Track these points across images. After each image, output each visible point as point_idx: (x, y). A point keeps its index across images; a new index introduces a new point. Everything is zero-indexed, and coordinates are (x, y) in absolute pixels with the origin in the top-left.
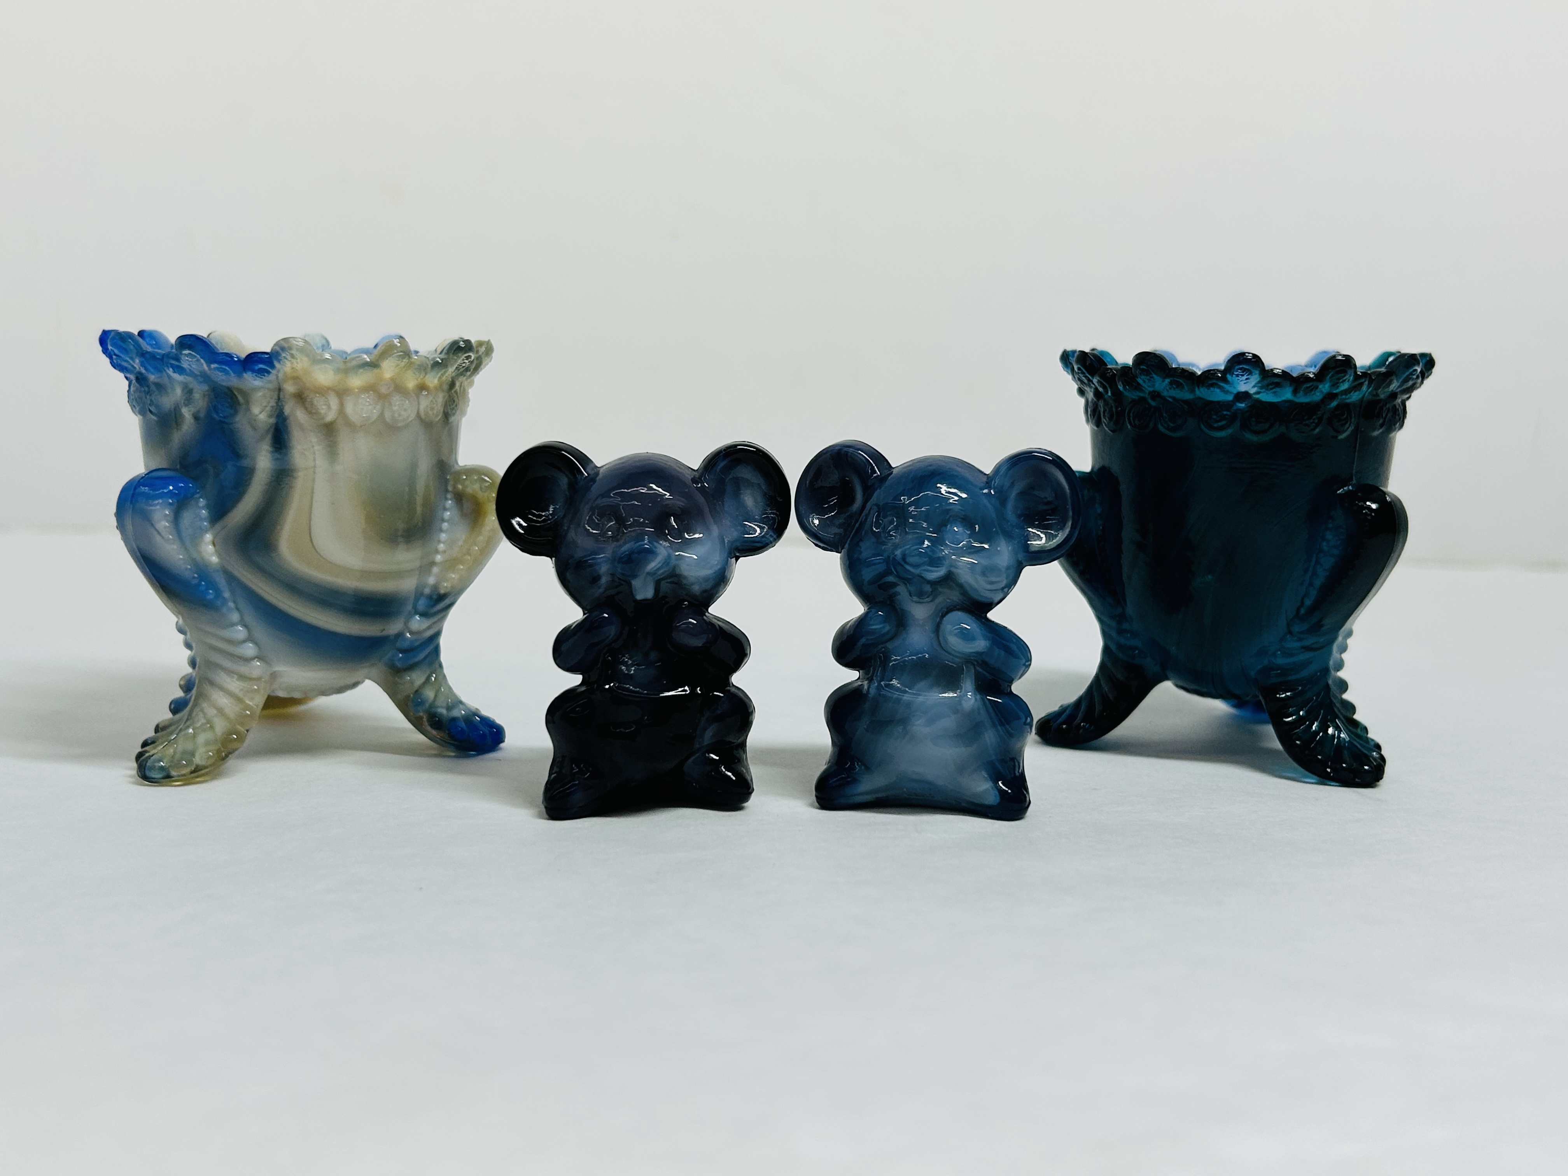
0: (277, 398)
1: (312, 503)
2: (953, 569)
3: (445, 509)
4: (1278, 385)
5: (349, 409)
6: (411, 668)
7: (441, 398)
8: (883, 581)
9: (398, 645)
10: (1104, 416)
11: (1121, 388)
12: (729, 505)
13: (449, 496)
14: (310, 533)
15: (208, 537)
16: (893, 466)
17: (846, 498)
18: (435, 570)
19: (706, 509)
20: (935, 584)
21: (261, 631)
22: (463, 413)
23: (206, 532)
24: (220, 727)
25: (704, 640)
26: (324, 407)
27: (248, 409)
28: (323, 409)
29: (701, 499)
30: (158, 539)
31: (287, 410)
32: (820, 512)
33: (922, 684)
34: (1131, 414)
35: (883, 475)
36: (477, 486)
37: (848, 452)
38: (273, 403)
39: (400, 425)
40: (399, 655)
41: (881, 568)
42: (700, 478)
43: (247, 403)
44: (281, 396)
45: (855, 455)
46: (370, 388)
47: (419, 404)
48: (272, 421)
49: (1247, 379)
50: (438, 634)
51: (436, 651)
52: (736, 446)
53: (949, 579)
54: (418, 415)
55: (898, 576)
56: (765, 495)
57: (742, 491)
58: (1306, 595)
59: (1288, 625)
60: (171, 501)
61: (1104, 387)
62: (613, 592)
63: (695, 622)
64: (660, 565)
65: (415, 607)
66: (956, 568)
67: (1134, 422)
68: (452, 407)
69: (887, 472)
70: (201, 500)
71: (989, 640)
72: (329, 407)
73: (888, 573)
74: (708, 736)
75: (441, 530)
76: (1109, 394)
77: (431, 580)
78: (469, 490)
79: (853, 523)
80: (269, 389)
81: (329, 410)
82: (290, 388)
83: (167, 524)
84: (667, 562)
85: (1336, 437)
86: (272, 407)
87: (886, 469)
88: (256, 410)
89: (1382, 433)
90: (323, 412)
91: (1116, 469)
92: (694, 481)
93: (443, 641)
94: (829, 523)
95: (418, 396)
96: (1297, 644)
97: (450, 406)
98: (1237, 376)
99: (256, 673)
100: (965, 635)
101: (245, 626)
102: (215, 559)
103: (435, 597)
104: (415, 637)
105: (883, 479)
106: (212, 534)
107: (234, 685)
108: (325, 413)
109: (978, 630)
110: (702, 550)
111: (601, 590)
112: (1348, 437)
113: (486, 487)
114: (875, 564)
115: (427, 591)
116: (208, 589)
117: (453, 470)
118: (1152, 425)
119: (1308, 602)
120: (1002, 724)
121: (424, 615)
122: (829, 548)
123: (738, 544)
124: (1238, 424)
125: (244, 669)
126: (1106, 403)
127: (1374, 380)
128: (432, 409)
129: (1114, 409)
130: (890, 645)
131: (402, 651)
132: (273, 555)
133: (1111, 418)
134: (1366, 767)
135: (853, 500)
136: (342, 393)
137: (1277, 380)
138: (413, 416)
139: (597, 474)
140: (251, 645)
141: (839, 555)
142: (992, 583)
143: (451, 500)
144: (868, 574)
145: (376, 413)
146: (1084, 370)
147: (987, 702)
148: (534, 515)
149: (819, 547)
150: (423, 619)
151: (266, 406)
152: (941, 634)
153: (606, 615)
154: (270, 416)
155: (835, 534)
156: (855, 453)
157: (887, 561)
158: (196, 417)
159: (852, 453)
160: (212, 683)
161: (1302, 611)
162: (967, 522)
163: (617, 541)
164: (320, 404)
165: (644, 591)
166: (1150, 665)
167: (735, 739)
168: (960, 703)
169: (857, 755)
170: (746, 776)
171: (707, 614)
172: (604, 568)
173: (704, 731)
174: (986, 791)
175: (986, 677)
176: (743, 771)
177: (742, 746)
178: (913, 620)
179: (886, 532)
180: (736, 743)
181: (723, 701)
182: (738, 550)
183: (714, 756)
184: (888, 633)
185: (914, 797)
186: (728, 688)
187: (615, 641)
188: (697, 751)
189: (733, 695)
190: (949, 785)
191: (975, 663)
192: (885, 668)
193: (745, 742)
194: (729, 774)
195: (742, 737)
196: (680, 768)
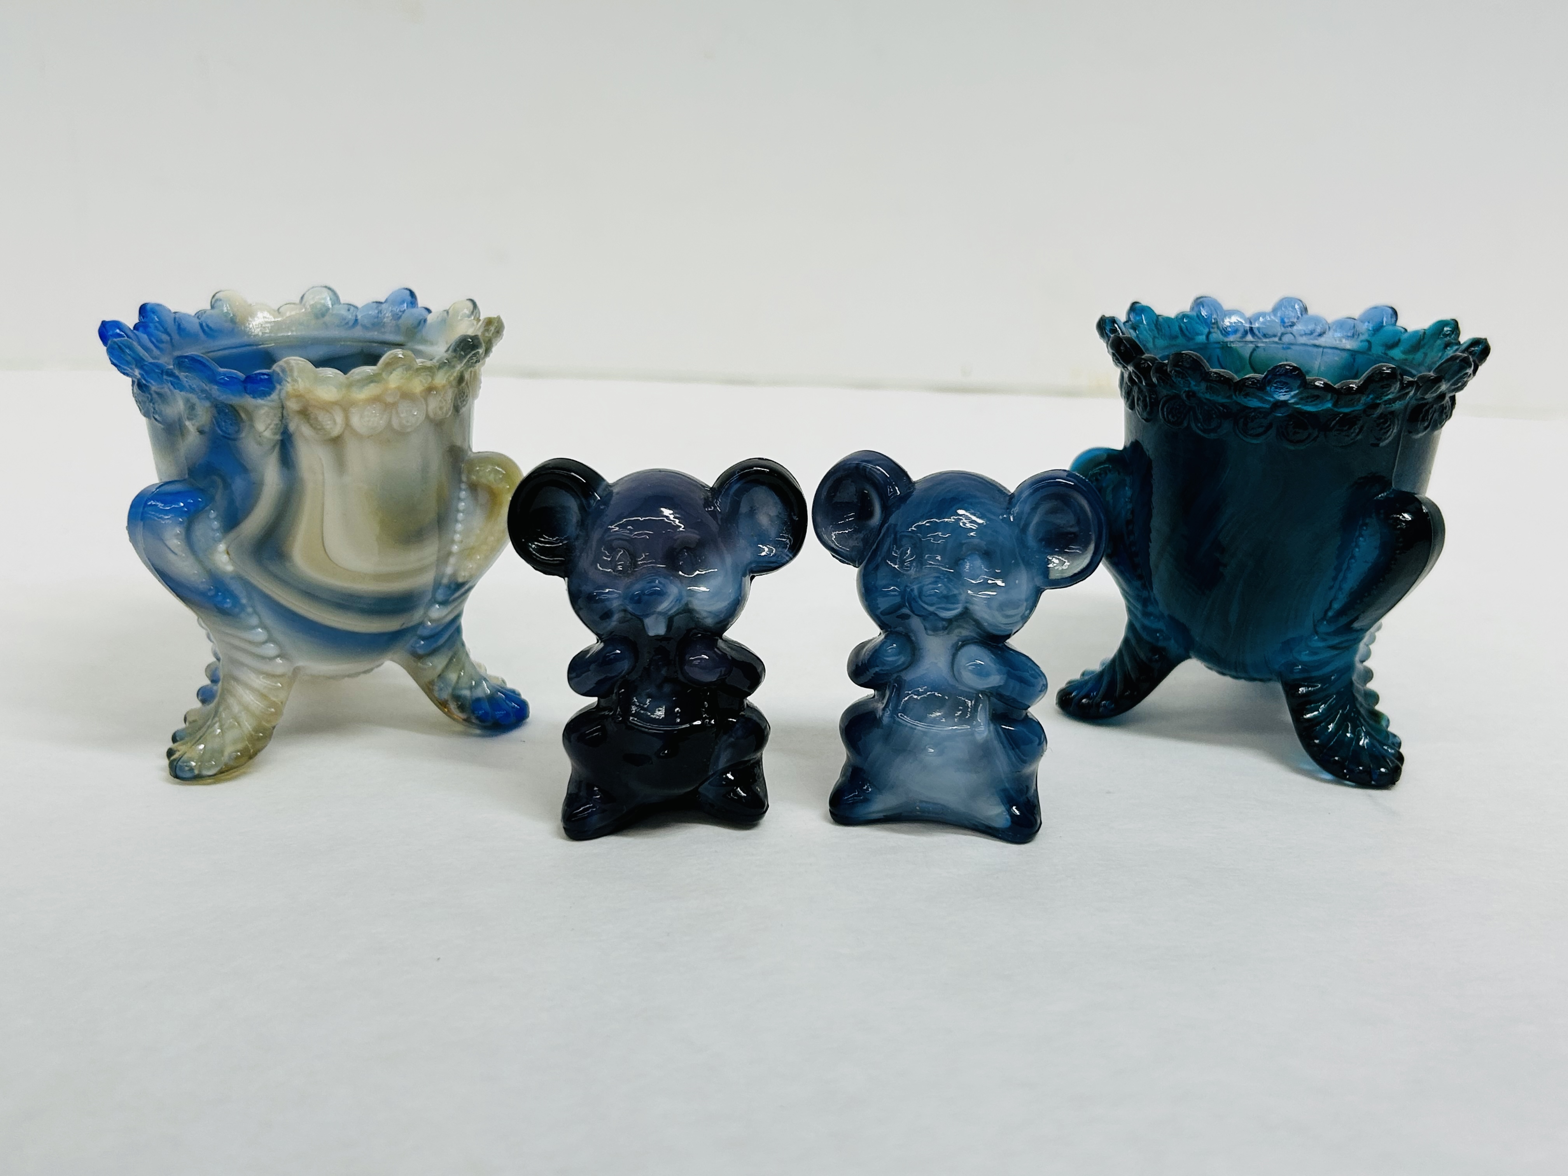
0: (280, 415)
1: (323, 515)
2: (968, 605)
3: (459, 499)
4: (1317, 397)
5: (355, 421)
6: (433, 652)
7: (450, 395)
8: (897, 613)
9: (419, 632)
10: (1138, 404)
11: (1154, 380)
12: (744, 527)
13: (463, 486)
14: (323, 543)
15: (222, 547)
17: (865, 513)
18: (452, 560)
19: (719, 537)
20: (950, 621)
21: (280, 631)
22: (475, 396)
23: (220, 541)
24: (248, 725)
25: (718, 675)
26: (329, 423)
27: (252, 426)
28: (328, 424)
30: (171, 556)
31: (292, 427)
33: (935, 715)
34: (1165, 410)
35: (904, 495)
36: (491, 477)
37: (867, 467)
38: (277, 421)
39: (409, 430)
40: (420, 642)
41: (898, 600)
42: (713, 500)
43: (251, 419)
44: (285, 413)
45: (873, 471)
46: (376, 399)
47: (427, 406)
48: (278, 437)
49: (1285, 392)
50: (458, 616)
51: (458, 630)
52: (751, 467)
53: (966, 614)
54: (427, 416)
55: (913, 610)
57: (757, 511)
58: (1335, 599)
59: (1315, 626)
60: (181, 520)
61: (1138, 378)
62: (626, 626)
63: (707, 658)
64: (673, 603)
65: (434, 596)
66: (972, 604)
67: (1168, 417)
68: (462, 399)
69: (906, 488)
70: (212, 511)
71: (1004, 674)
72: (335, 423)
73: (900, 606)
74: (723, 761)
75: (457, 521)
76: (1144, 384)
77: (449, 570)
78: (484, 481)
79: (870, 542)
80: (271, 408)
81: (334, 424)
82: (293, 405)
83: (179, 543)
84: (679, 599)
85: (1377, 445)
86: (277, 425)
87: (906, 484)
88: (260, 426)
89: (1428, 433)
90: (328, 427)
91: (1149, 447)
92: (708, 502)
93: (464, 622)
94: (848, 538)
95: (426, 400)
96: (1321, 644)
97: (460, 398)
98: (1276, 388)
99: (279, 671)
100: (980, 672)
101: (264, 627)
102: (230, 568)
103: (453, 586)
104: (434, 625)
106: (225, 543)
107: (259, 682)
108: (331, 428)
109: (992, 665)
110: (716, 582)
111: (613, 624)
112: (1390, 443)
113: (500, 479)
114: (891, 595)
115: (445, 581)
116: (225, 598)
117: (467, 458)
118: (1185, 424)
119: (1336, 606)
120: (1015, 751)
121: (444, 603)
122: (846, 561)
123: (751, 564)
124: (1272, 432)
125: (267, 667)
126: (1140, 391)
127: (1421, 386)
128: (441, 408)
129: (1148, 399)
130: (905, 675)
131: (424, 639)
132: (288, 564)
133: (1145, 406)
134: (1383, 770)
135: (870, 515)
136: (346, 406)
137: (1316, 393)
138: (422, 417)
139: (610, 497)
140: (272, 645)
141: (856, 570)
142: (1008, 616)
143: (464, 490)
144: (884, 604)
145: (383, 423)
146: (1118, 357)
147: (1001, 733)
149: (837, 559)
150: (441, 607)
151: (270, 425)
152: (955, 667)
153: (618, 651)
154: (275, 434)
155: (852, 550)
157: (903, 594)
158: (201, 432)
159: (870, 469)
160: (236, 679)
161: (1330, 614)
162: (987, 555)
163: (628, 577)
164: (324, 418)
165: (656, 627)
166: (1173, 646)
167: (752, 758)
168: (972, 734)
169: (869, 778)
170: (761, 794)
171: (720, 643)
172: (615, 604)
173: (718, 758)
174: (997, 815)
175: (1001, 706)
176: (759, 790)
177: (759, 763)
178: (928, 650)
179: (902, 562)
180: (752, 762)
181: (737, 726)
182: (752, 571)
183: (729, 776)
184: (903, 663)
185: (927, 814)
186: (742, 713)
187: (628, 673)
188: (712, 775)
189: (749, 720)
190: (962, 808)
191: (989, 694)
192: (899, 697)
193: (761, 758)
194: (745, 795)
195: (759, 754)
196: (696, 791)
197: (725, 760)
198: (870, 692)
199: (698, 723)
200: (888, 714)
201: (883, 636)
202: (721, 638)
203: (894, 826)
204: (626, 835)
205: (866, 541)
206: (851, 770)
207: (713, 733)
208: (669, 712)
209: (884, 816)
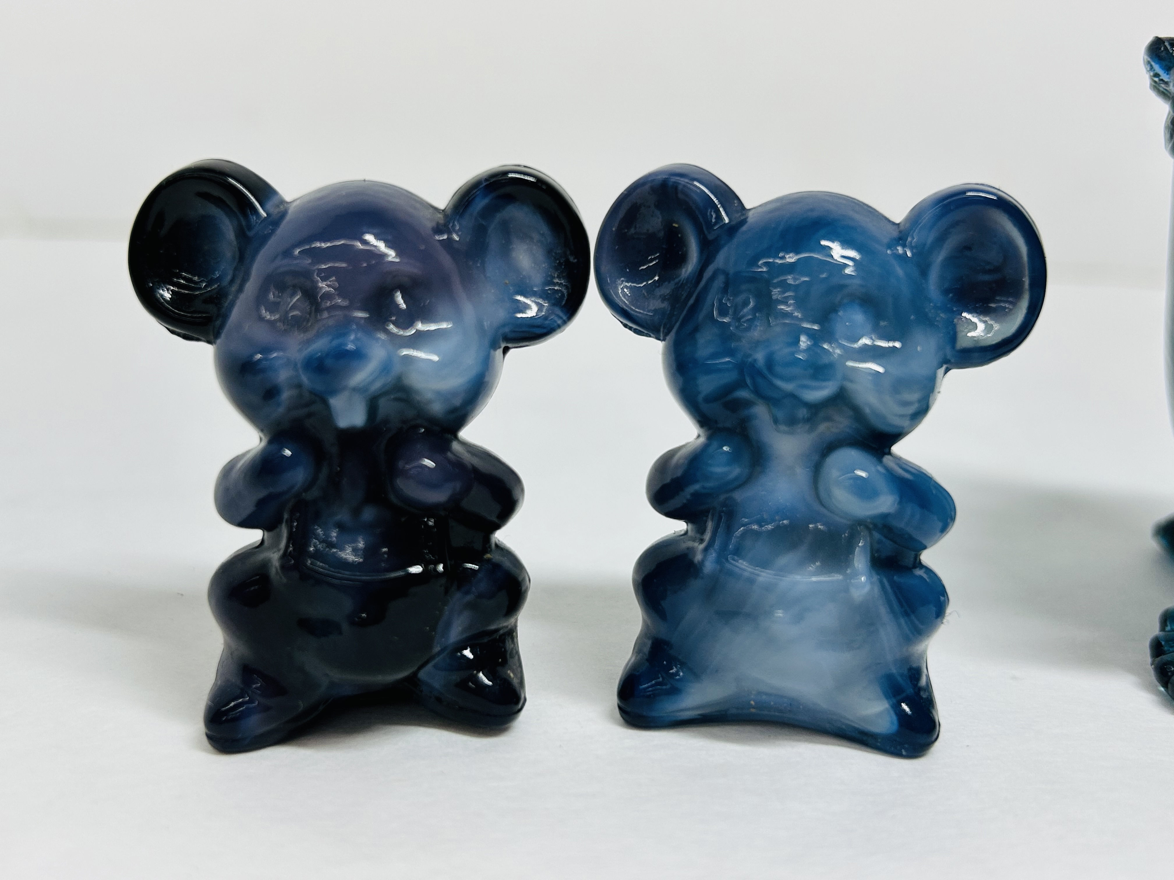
2: (849, 385)
8: (730, 397)
12: (492, 269)
16: (748, 206)
17: (674, 259)
19: (456, 279)
20: (816, 406)
25: (449, 493)
29: (446, 260)
32: (634, 275)
33: (785, 560)
35: (733, 223)
37: (679, 184)
41: (730, 377)
42: (446, 225)
45: (689, 189)
52: (506, 173)
53: (841, 398)
55: (757, 392)
56: (549, 252)
57: (514, 246)
62: (301, 412)
63: (434, 465)
64: (376, 373)
66: (853, 381)
69: (737, 216)
71: (898, 495)
73: (739, 384)
74: (456, 630)
79: (683, 297)
84: (386, 368)
87: (737, 212)
92: (438, 230)
94: (646, 294)
100: (861, 490)
105: (732, 230)
109: (880, 477)
110: (448, 345)
111: (281, 410)
114: (720, 370)
120: (906, 614)
122: (646, 332)
123: (507, 330)
130: (738, 496)
135: (682, 259)
139: (283, 215)
142: (902, 403)
144: (707, 385)
147: (889, 588)
148: (184, 278)
149: (630, 328)
152: (820, 482)
153: (289, 452)
155: (655, 311)
156: (689, 185)
157: (740, 367)
159: (684, 186)
162: (871, 305)
163: (305, 330)
165: (350, 415)
167: (501, 625)
168: (847, 590)
169: (680, 658)
170: (515, 682)
171: (455, 446)
172: (283, 376)
173: (448, 625)
174: (879, 715)
175: (888, 548)
176: (512, 675)
177: (511, 633)
178: (776, 458)
179: (737, 318)
180: (501, 632)
181: (480, 575)
182: (507, 339)
183: (468, 653)
184: (736, 479)
185: (766, 712)
186: (488, 556)
187: (307, 488)
188: (439, 653)
189: (497, 567)
190: (823, 704)
191: (871, 526)
192: (729, 530)
193: (516, 626)
194: (490, 683)
195: (512, 620)
196: (413, 679)
197: (460, 628)
198: (679, 526)
199: (416, 569)
200: (712, 555)
201: (702, 440)
202: (456, 437)
203: (716, 730)
204: (304, 745)
205: (674, 299)
206: (649, 643)
207: (441, 586)
208: (370, 552)
209: (699, 715)
